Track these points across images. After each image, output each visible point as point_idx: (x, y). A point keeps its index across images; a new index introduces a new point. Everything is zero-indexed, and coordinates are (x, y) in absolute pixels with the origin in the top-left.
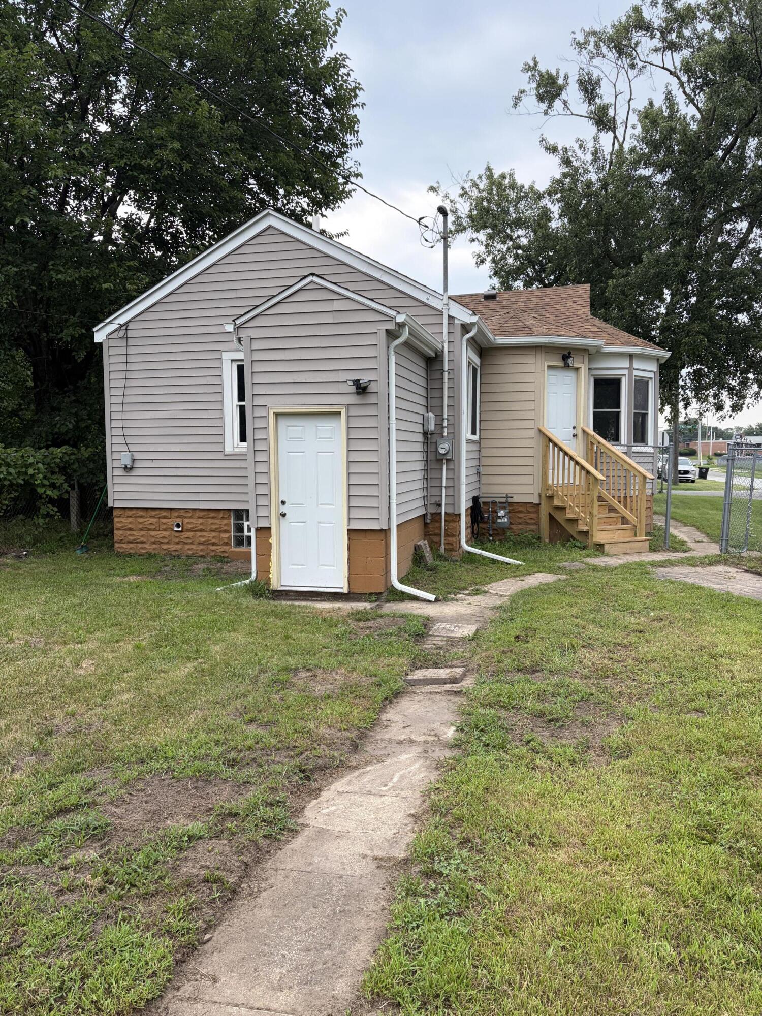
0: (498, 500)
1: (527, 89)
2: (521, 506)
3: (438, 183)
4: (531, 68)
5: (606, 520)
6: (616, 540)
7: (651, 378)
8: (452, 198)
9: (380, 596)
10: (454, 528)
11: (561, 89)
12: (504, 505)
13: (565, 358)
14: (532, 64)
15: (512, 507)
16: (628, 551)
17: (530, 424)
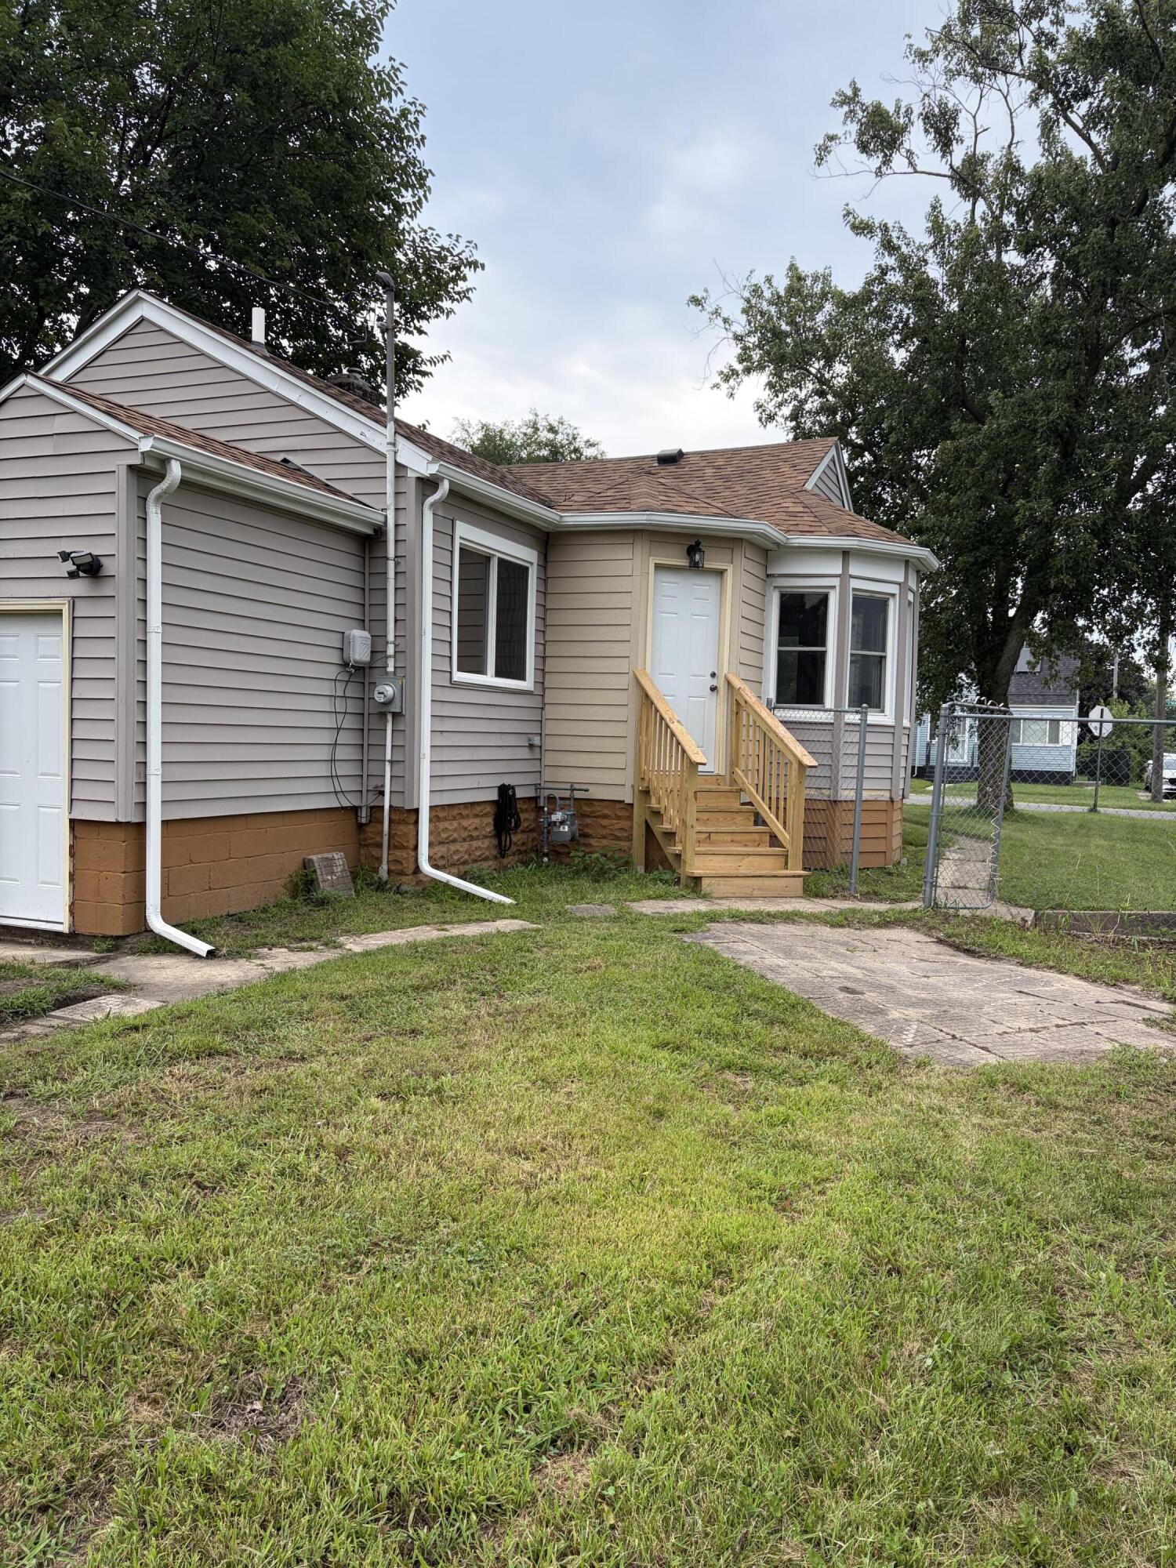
0: (557, 794)
1: (840, 135)
2: (606, 807)
3: (706, 291)
4: (849, 99)
5: (738, 838)
6: (742, 871)
7: (893, 595)
8: (725, 314)
9: (120, 942)
10: (405, 834)
11: (902, 130)
12: (567, 802)
13: (692, 550)
14: (849, 93)
15: (585, 808)
16: (756, 893)
17: (622, 666)
